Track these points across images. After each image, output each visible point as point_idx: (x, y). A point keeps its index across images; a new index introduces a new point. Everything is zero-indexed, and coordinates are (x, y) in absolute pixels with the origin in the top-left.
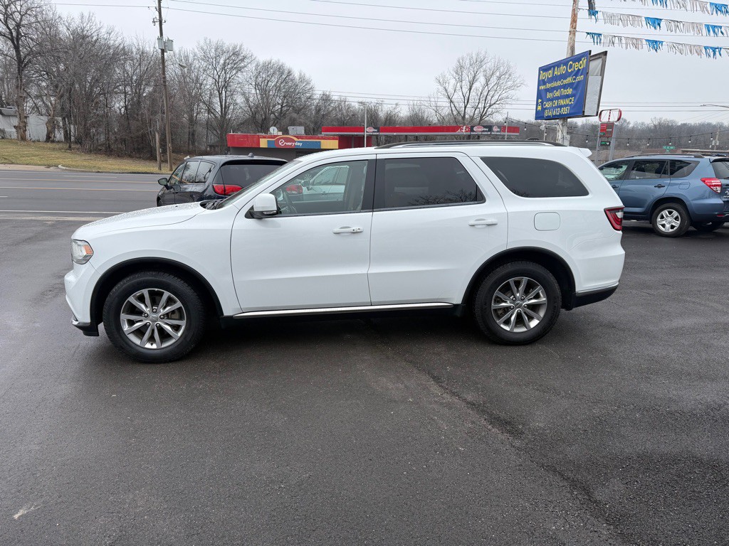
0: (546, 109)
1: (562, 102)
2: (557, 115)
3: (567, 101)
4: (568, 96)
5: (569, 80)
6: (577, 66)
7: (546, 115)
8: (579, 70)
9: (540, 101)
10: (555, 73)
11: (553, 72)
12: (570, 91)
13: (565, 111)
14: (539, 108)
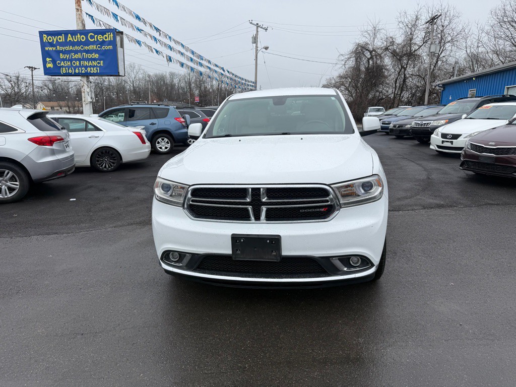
0: (63, 67)
1: (86, 63)
2: (81, 73)
3: (95, 63)
4: (95, 60)
5: (91, 47)
6: (100, 38)
7: (64, 71)
8: (103, 41)
9: (48, 59)
10: (69, 39)
11: (66, 38)
12: (97, 56)
13: (94, 71)
14: (50, 65)
